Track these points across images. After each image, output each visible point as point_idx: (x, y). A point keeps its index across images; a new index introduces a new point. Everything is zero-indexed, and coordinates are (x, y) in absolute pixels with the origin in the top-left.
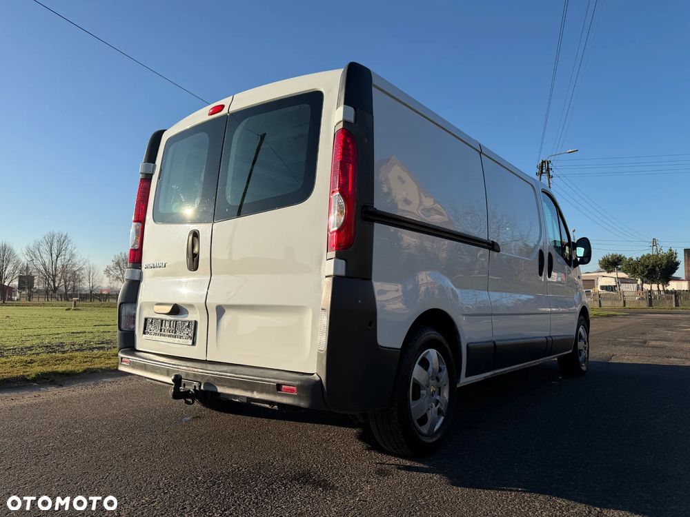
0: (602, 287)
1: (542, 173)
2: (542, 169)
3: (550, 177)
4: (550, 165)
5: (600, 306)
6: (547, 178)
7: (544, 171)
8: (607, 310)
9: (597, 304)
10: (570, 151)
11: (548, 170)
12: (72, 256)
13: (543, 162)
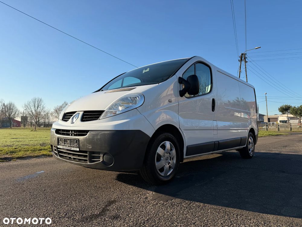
0: (281, 121)
1: (242, 60)
2: (242, 58)
3: (246, 62)
4: (246, 56)
5: (279, 130)
6: (244, 63)
7: (243, 59)
8: (282, 132)
9: (277, 130)
10: (257, 47)
11: (245, 58)
12: (43, 108)
13: (242, 54)
